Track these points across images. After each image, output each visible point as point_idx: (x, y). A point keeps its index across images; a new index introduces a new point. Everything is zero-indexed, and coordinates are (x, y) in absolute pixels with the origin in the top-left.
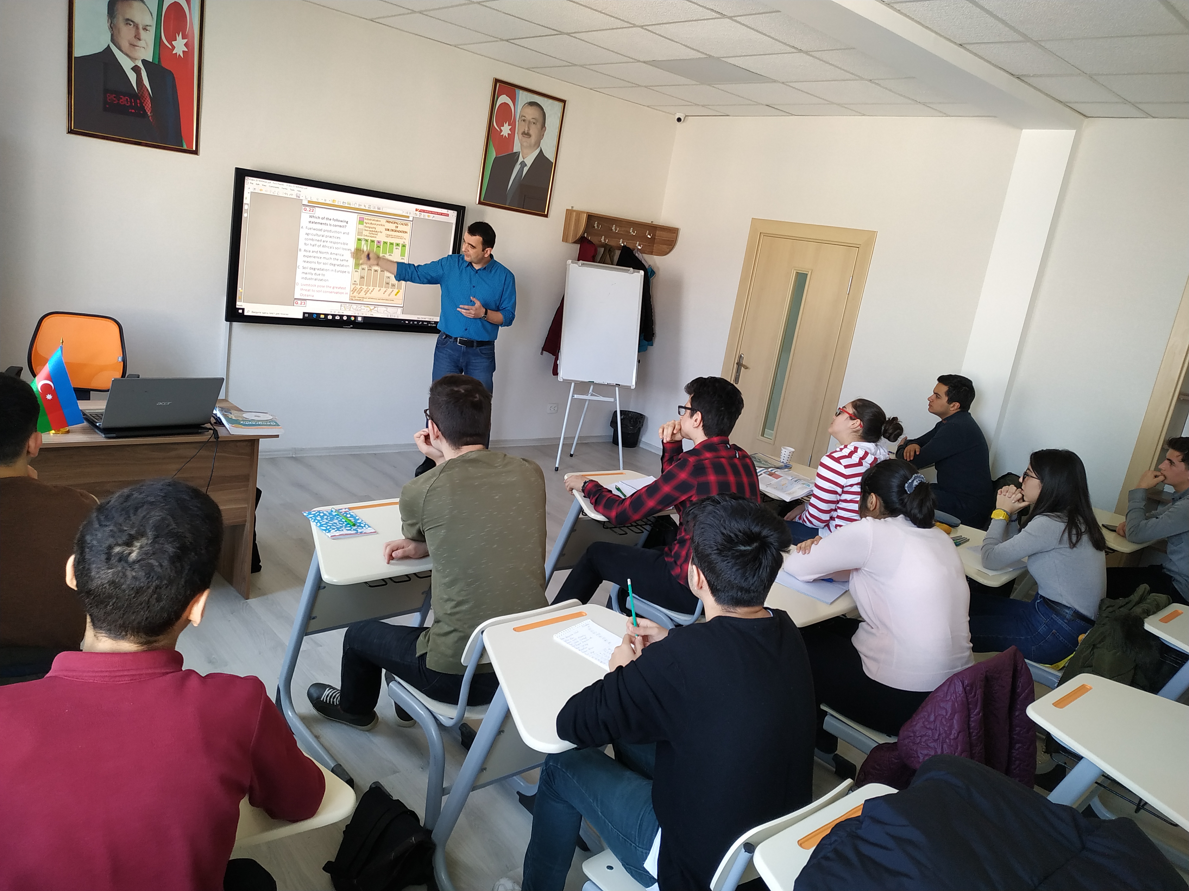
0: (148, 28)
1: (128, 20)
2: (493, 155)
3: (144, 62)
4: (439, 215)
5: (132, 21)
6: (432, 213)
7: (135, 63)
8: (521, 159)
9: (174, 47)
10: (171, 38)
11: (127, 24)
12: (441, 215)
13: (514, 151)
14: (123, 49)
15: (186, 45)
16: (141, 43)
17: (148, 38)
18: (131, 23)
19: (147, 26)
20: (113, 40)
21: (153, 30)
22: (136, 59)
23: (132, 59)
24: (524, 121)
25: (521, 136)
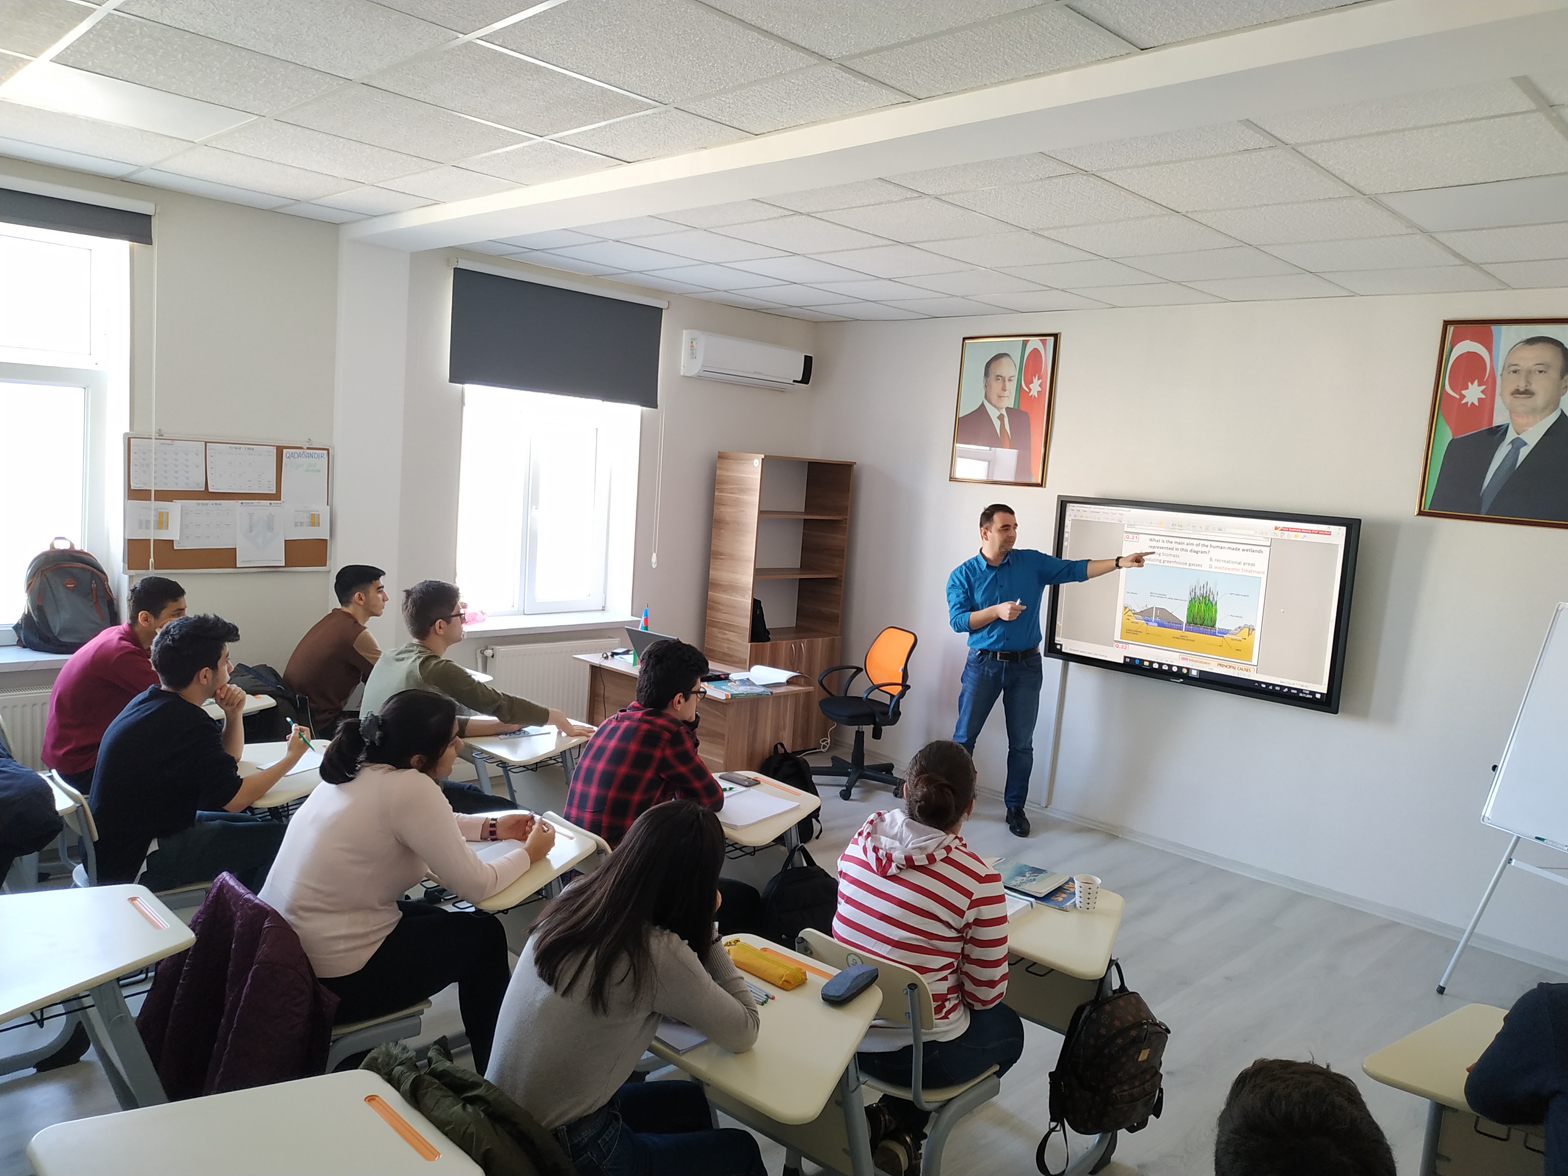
0: (1012, 378)
1: (998, 376)
2: (1446, 435)
3: (1007, 409)
4: (1314, 533)
5: (1001, 376)
6: (1301, 532)
7: (1000, 412)
8: (1511, 435)
9: (1030, 390)
10: (1029, 382)
11: (997, 379)
12: (1318, 533)
13: (1496, 423)
14: (993, 402)
15: (1040, 385)
16: (1006, 393)
17: (1012, 387)
18: (1000, 378)
19: (1012, 377)
20: (986, 397)
21: (1015, 379)
22: (1001, 408)
23: (998, 408)
24: (1515, 372)
25: (1509, 398)
